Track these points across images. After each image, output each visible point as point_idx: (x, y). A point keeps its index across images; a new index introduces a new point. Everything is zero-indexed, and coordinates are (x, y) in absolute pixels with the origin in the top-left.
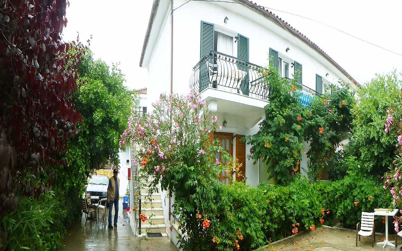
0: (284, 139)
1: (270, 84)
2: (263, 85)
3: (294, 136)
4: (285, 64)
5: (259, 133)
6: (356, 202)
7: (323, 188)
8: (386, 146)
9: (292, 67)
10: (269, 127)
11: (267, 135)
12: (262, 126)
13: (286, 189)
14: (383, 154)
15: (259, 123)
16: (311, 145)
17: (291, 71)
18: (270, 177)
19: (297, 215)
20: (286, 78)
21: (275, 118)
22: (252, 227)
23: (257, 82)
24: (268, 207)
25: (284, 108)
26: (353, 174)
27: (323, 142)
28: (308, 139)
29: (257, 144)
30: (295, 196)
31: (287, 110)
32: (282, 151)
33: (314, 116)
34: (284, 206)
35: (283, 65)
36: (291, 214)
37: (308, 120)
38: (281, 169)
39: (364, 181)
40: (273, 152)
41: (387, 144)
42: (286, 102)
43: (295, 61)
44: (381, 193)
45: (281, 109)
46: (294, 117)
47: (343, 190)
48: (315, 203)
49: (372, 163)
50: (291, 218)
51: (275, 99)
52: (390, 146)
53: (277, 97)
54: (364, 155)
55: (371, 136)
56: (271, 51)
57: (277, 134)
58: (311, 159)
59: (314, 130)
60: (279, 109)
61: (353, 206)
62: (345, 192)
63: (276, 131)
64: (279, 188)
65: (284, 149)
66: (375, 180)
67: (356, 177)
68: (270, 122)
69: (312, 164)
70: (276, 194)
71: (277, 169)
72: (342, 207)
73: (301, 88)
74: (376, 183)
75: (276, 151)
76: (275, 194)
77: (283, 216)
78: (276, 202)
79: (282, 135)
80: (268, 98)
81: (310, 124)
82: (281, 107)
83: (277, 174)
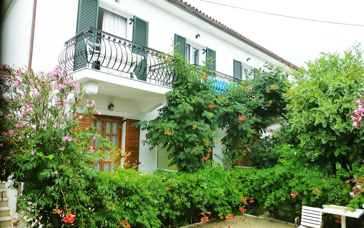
0: (191, 127)
1: (174, 70)
2: (165, 70)
3: (204, 124)
4: (195, 50)
5: (158, 118)
6: (294, 193)
7: (244, 176)
8: (341, 133)
9: (203, 53)
10: (172, 113)
11: (168, 122)
12: (162, 112)
13: (193, 177)
14: (335, 143)
15: (158, 108)
16: (228, 131)
17: (202, 58)
18: (172, 164)
19: (208, 203)
20: (195, 65)
21: (180, 106)
22: (143, 215)
23: (157, 67)
24: (167, 195)
25: (192, 96)
26: (288, 164)
27: (244, 129)
28: (224, 126)
29: (154, 130)
30: (205, 184)
31: (196, 97)
32: (189, 138)
33: (232, 103)
34: (190, 193)
35: (192, 51)
36: (199, 203)
37: (223, 107)
38: (187, 156)
39: (305, 171)
40: (176, 139)
41: (342, 131)
42: (195, 89)
43: (207, 48)
44: (332, 187)
45: (188, 96)
46: (204, 104)
47: (273, 179)
48: (233, 192)
49: (317, 152)
50: (199, 206)
51: (180, 86)
52: (348, 134)
53: (183, 84)
54: (304, 143)
55: (316, 123)
56: (176, 37)
57: (182, 121)
58: (228, 146)
59: (231, 117)
60: (185, 97)
61: (288, 197)
62: (277, 181)
63: (180, 118)
64: (183, 175)
65: (191, 137)
66: (322, 171)
67: (293, 167)
68: (172, 109)
69: (228, 150)
70: (180, 182)
71: (181, 155)
72: (273, 197)
73: (215, 75)
74: (325, 175)
75: (181, 139)
76: (177, 182)
77: (188, 204)
78: (178, 189)
79: (188, 123)
80: (172, 84)
81: (226, 111)
82: (188, 94)
83: (180, 161)
